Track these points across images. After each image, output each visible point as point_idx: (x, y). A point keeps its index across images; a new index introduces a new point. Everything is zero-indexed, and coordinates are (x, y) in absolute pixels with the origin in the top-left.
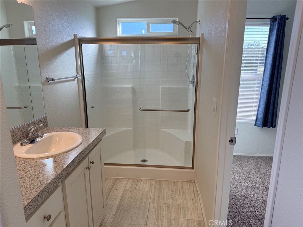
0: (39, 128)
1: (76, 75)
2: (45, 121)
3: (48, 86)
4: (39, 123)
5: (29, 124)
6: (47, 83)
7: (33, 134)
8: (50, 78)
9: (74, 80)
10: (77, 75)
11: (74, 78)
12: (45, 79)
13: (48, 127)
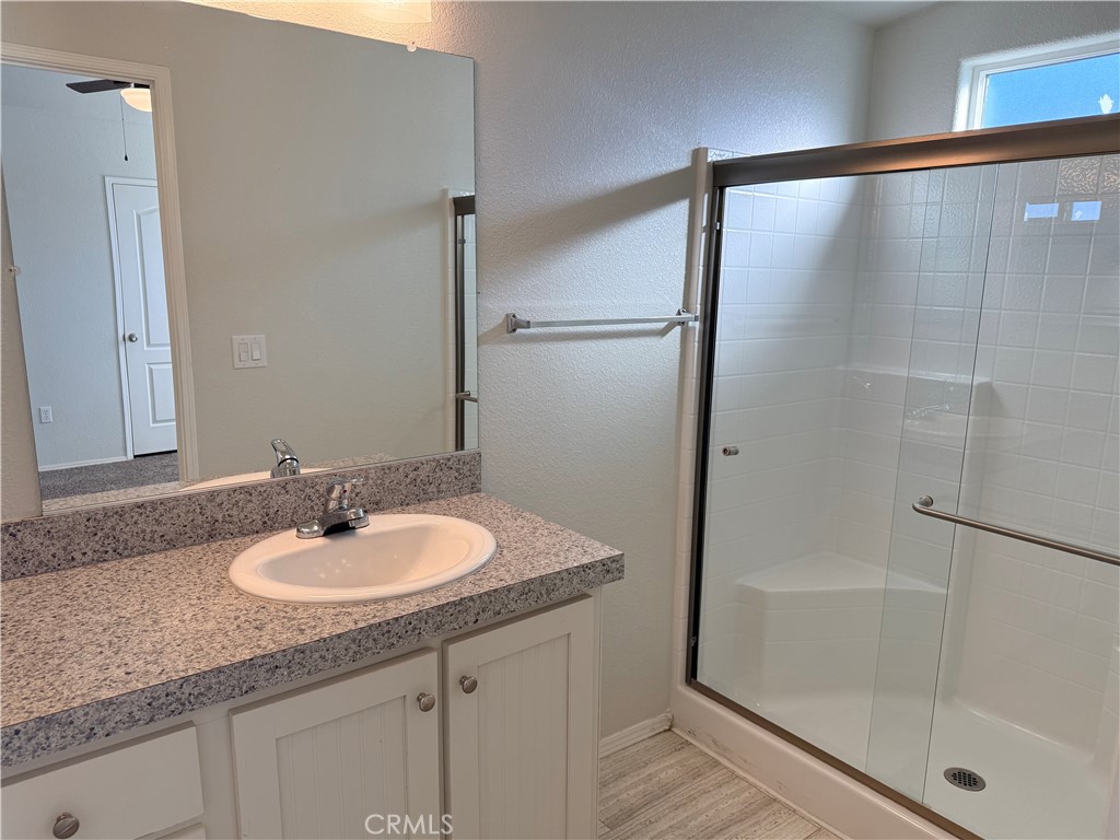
0: (435, 490)
1: (679, 313)
2: (470, 470)
3: (509, 347)
4: (434, 472)
5: (389, 469)
6: (508, 335)
7: (340, 503)
8: (523, 316)
9: (663, 333)
10: (684, 315)
11: (664, 325)
12: (500, 321)
13: (479, 491)
